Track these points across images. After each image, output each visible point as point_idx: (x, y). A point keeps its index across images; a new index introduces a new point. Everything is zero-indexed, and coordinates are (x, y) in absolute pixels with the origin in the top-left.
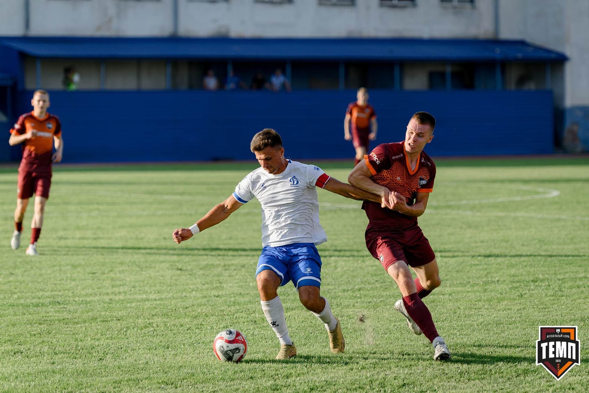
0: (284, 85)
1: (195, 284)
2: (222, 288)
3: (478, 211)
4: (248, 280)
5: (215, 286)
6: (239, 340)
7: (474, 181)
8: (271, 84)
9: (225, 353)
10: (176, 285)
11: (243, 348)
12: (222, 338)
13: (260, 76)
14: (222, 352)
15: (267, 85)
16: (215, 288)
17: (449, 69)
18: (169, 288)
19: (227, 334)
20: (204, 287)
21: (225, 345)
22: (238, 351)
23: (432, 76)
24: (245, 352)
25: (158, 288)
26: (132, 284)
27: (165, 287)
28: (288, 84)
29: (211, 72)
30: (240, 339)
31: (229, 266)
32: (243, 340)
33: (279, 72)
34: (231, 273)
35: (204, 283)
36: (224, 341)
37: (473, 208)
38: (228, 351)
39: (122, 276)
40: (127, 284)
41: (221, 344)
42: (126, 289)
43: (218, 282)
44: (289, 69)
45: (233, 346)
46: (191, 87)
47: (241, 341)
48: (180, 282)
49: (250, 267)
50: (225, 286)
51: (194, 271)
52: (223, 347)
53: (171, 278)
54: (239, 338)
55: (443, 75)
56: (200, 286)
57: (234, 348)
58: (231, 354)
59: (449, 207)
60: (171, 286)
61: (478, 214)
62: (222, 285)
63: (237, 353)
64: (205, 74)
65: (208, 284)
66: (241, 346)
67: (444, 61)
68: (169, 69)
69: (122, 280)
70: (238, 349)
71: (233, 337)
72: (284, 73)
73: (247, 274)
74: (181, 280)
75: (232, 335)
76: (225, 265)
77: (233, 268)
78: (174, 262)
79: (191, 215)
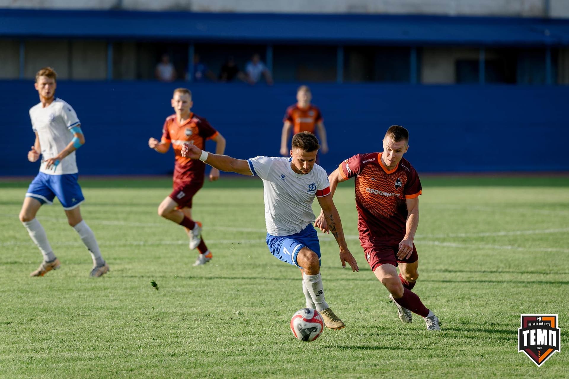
0: (263, 75)
1: (143, 339)
2: (179, 344)
3: (519, 246)
4: (214, 334)
5: (169, 341)
6: (316, 320)
7: (515, 206)
8: (246, 74)
9: (303, 331)
10: (118, 340)
11: (320, 327)
12: (300, 317)
13: (231, 64)
14: (299, 329)
15: (241, 76)
16: (170, 344)
17: (482, 57)
18: (109, 343)
19: (306, 313)
20: (155, 343)
21: (303, 323)
22: (315, 330)
23: (459, 65)
24: (321, 332)
25: (94, 343)
26: (59, 337)
27: (103, 342)
28: (269, 74)
29: (166, 58)
30: (318, 319)
31: (189, 314)
32: (320, 320)
33: (256, 58)
34: (191, 325)
35: (155, 337)
36: (303, 319)
37: (513, 241)
38: (305, 329)
39: (46, 327)
40: (53, 337)
41: (299, 322)
42: (51, 344)
43: (173, 336)
44: (270, 55)
45: (310, 325)
46: (139, 76)
47: (319, 320)
48: (124, 335)
49: (216, 316)
50: (183, 341)
51: (142, 322)
52: (301, 325)
53: (111, 332)
54: (317, 317)
55: (474, 65)
56: (149, 341)
57: (312, 327)
58: (308, 333)
59: (482, 239)
60: (111, 340)
61: (520, 249)
62: (179, 341)
63: (314, 332)
64: (158, 60)
65: (161, 338)
66: (318, 325)
67: (476, 46)
68: (110, 53)
69: (46, 333)
70: (315, 328)
71: (311, 316)
72: (263, 59)
73: (212, 326)
74: (125, 333)
75: (311, 314)
76: (184, 314)
77: (194, 317)
78: (115, 308)
79: (138, 246)
